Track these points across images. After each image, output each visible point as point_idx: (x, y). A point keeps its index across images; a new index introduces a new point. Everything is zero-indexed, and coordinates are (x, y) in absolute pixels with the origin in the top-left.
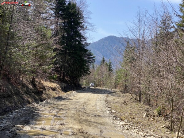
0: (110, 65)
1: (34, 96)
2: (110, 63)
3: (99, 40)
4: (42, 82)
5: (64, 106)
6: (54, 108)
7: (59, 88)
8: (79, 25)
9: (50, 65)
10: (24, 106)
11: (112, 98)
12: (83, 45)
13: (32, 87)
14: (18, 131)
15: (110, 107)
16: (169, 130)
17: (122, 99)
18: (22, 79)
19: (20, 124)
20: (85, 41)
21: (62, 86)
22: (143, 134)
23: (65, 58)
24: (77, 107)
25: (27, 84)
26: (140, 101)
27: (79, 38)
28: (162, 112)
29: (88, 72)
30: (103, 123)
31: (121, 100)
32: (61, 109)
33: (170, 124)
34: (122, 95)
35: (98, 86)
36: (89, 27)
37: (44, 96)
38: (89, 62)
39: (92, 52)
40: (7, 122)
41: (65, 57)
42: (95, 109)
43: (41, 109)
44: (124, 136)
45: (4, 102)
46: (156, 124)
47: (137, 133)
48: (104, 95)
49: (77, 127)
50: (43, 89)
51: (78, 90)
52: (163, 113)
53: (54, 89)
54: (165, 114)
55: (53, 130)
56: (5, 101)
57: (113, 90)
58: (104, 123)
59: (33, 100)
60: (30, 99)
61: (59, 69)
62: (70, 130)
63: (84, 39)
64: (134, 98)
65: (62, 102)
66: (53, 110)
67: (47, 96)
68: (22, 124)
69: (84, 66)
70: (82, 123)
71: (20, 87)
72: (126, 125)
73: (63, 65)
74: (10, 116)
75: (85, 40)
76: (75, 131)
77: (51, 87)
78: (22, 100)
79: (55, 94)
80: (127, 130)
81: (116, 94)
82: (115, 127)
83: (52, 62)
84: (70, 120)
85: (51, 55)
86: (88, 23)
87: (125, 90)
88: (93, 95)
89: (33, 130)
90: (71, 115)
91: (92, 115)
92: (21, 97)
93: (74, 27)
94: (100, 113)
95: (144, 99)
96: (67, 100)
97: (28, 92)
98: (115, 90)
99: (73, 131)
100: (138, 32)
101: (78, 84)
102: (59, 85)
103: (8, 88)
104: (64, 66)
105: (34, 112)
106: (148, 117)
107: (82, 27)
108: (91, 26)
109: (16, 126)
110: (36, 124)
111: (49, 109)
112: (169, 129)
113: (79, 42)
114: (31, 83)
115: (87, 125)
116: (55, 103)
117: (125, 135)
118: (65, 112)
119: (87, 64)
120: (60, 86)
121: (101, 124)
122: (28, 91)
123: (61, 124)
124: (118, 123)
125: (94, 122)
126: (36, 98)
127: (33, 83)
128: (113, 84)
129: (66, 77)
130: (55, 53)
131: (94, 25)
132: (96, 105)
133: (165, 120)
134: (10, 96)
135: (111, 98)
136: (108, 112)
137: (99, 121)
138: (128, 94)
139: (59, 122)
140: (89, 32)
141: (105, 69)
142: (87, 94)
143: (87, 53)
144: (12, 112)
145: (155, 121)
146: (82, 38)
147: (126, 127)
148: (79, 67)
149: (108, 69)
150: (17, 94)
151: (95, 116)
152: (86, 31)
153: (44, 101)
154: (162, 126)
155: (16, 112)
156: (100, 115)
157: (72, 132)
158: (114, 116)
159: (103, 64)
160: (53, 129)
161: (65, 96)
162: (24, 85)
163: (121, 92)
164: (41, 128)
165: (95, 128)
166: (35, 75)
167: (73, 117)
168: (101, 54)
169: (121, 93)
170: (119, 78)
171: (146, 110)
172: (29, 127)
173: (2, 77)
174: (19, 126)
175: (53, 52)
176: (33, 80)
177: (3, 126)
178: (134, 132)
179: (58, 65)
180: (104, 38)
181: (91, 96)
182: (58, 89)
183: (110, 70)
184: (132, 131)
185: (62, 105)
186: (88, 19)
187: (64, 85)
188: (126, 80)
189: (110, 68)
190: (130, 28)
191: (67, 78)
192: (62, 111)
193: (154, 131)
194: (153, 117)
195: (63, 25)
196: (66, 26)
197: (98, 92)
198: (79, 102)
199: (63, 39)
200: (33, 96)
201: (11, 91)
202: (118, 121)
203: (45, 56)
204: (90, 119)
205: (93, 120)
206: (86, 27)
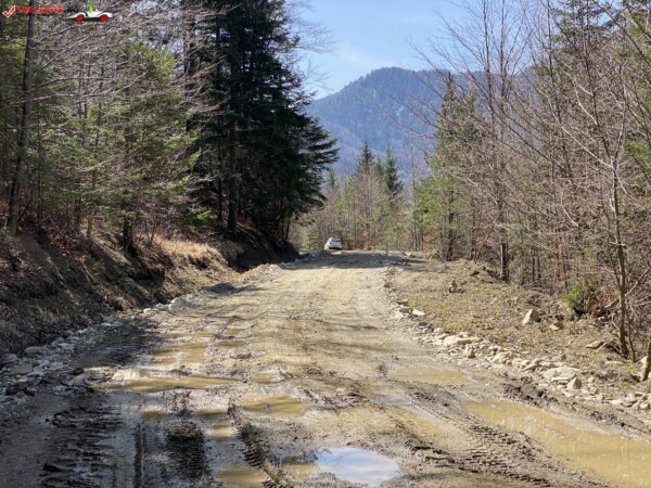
0: (392, 170)
1: (136, 288)
2: (391, 163)
3: (346, 88)
4: (158, 239)
5: (242, 308)
6: (209, 315)
7: (218, 260)
8: (271, 32)
9: (180, 177)
10: (105, 318)
11: (409, 279)
12: (289, 102)
13: (124, 260)
14: (94, 385)
15: (405, 304)
16: (615, 355)
17: (443, 277)
18: (88, 233)
19: (102, 365)
20: (295, 90)
21: (228, 253)
22: (528, 363)
23: (232, 154)
24: (290, 308)
25: (105, 248)
26: (506, 279)
27: (275, 78)
28: (587, 302)
29: (317, 198)
30: (385, 347)
31: (440, 281)
32: (235, 317)
33: (617, 335)
34: (441, 266)
35: (356, 247)
36: (306, 39)
37: (169, 287)
38: (318, 163)
39: (325, 125)
40: (52, 361)
41: (232, 148)
42: (353, 311)
43: (164, 324)
44: (463, 374)
45: (35, 310)
46: (569, 339)
47: (505, 362)
48: (378, 269)
49: (296, 359)
50: (163, 264)
51: (286, 262)
52: (590, 305)
53: (202, 264)
54: (598, 308)
55: (215, 373)
56: (38, 307)
57: (409, 254)
58: (389, 345)
59: (134, 301)
60: (121, 299)
61: (214, 196)
62: (274, 370)
63: (291, 81)
64: (484, 269)
65: (236, 300)
66: (207, 323)
67: (181, 288)
68: (106, 365)
69: (300, 176)
70: (312, 350)
71: (82, 259)
72: (464, 343)
73: (226, 177)
74: (60, 347)
75: (297, 86)
76: (291, 369)
77: (190, 257)
78: (96, 304)
79: (207, 280)
80: (470, 357)
81: (422, 264)
82: (428, 353)
83: (187, 168)
84: (269, 344)
85: (182, 140)
86: (301, 23)
87: (450, 249)
88: (339, 272)
89: (145, 378)
90: (270, 330)
91: (345, 328)
92: (91, 292)
93: (255, 40)
94: (372, 321)
95: (519, 270)
96: (253, 293)
97: (112, 275)
98: (415, 253)
99: (284, 372)
100: (483, 39)
101: (283, 240)
102: (218, 248)
103: (44, 264)
104: (230, 182)
105: (142, 332)
106: (539, 321)
107: (281, 39)
108: (314, 33)
109: (86, 370)
110: (153, 362)
111: (193, 320)
112: (615, 351)
113: (276, 94)
114: (121, 244)
115: (330, 355)
116: (212, 303)
117: (464, 371)
118: (247, 325)
119: (310, 171)
120: (222, 252)
121: (379, 349)
122: (112, 272)
123: (242, 357)
124: (439, 342)
125: (356, 346)
126: (141, 294)
127: (127, 244)
128: (407, 236)
129: (240, 222)
130: (195, 132)
131: (322, 27)
132: (352, 301)
133: (600, 326)
134: (50, 291)
135: (403, 277)
136: (399, 315)
137: (372, 342)
138: (462, 261)
139: (232, 351)
140: (308, 57)
141: (375, 187)
142: (319, 270)
143: (306, 131)
144: (65, 337)
145: (566, 331)
146: (284, 78)
147: (467, 352)
148: (282, 182)
149: (384, 185)
150: (77, 282)
151: (356, 328)
152: (298, 51)
153: (173, 301)
154: (591, 345)
155: (80, 335)
156: (372, 324)
157: (282, 374)
158: (420, 324)
159: (367, 169)
160: (216, 370)
161: (244, 283)
162: (95, 253)
163: (436, 257)
164: (173, 371)
165: (360, 362)
166: (132, 214)
167: (280, 335)
168: (354, 135)
169: (436, 261)
170: (426, 211)
171: (530, 302)
172: (130, 370)
173: (17, 229)
174: (95, 369)
175: (188, 130)
176: (125, 235)
177: (42, 374)
178: (497, 362)
179: (207, 176)
180: (362, 78)
181: (334, 275)
182: (216, 263)
183: (393, 186)
184: (489, 359)
185: (235, 307)
186: (301, 10)
187: (236, 248)
188: (451, 217)
189: (392, 179)
190: (453, 26)
191: (244, 226)
192: (237, 323)
193: (564, 358)
194: (556, 321)
195: (214, 36)
196: (224, 40)
197: (357, 262)
198: (294, 293)
199: (219, 88)
200: (131, 287)
201: (53, 274)
202: (437, 337)
203: (161, 145)
204: (336, 336)
205: (349, 340)
206: (298, 39)
